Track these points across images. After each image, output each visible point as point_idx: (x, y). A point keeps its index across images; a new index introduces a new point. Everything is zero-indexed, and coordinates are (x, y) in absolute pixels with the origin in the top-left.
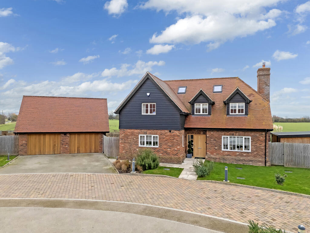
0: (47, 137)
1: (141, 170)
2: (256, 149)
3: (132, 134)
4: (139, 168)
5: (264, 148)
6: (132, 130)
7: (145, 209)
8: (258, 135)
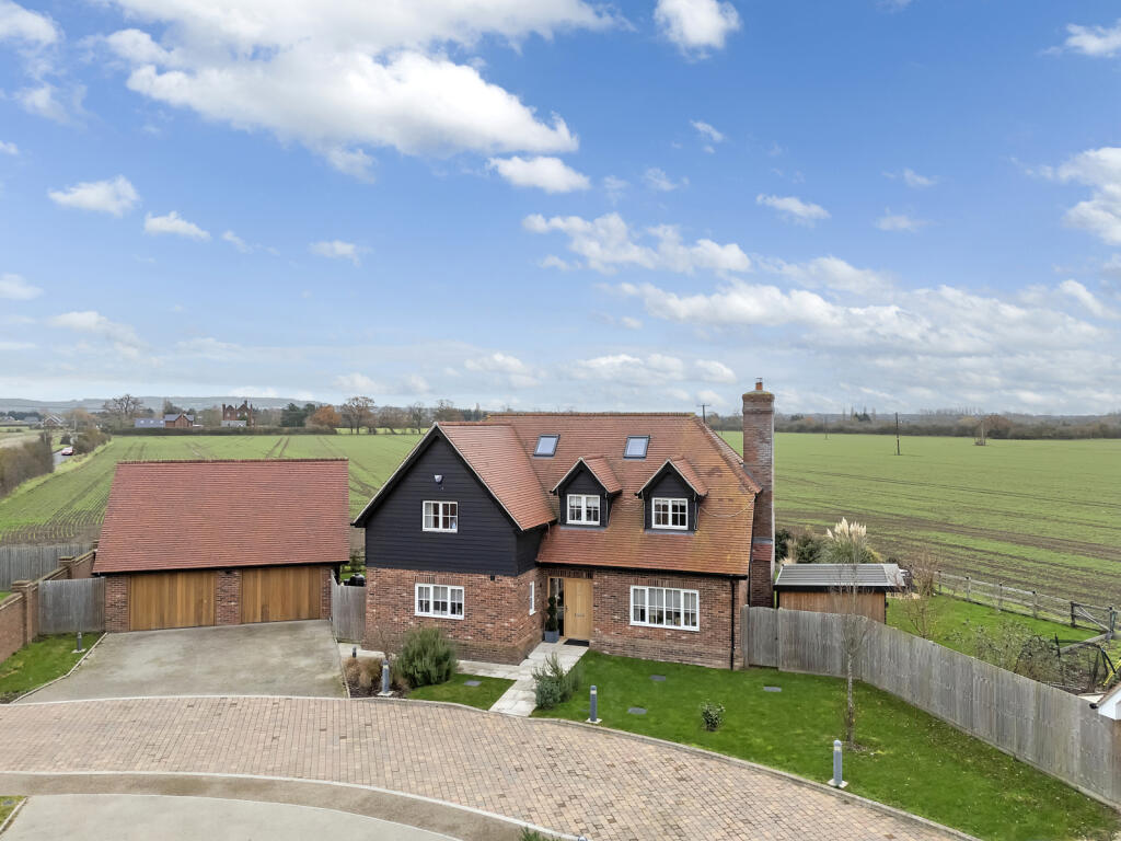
0: (181, 581)
1: (406, 687)
2: (711, 622)
3: (399, 581)
4: (401, 681)
5: (729, 620)
6: (399, 572)
7: (366, 800)
8: (715, 587)
